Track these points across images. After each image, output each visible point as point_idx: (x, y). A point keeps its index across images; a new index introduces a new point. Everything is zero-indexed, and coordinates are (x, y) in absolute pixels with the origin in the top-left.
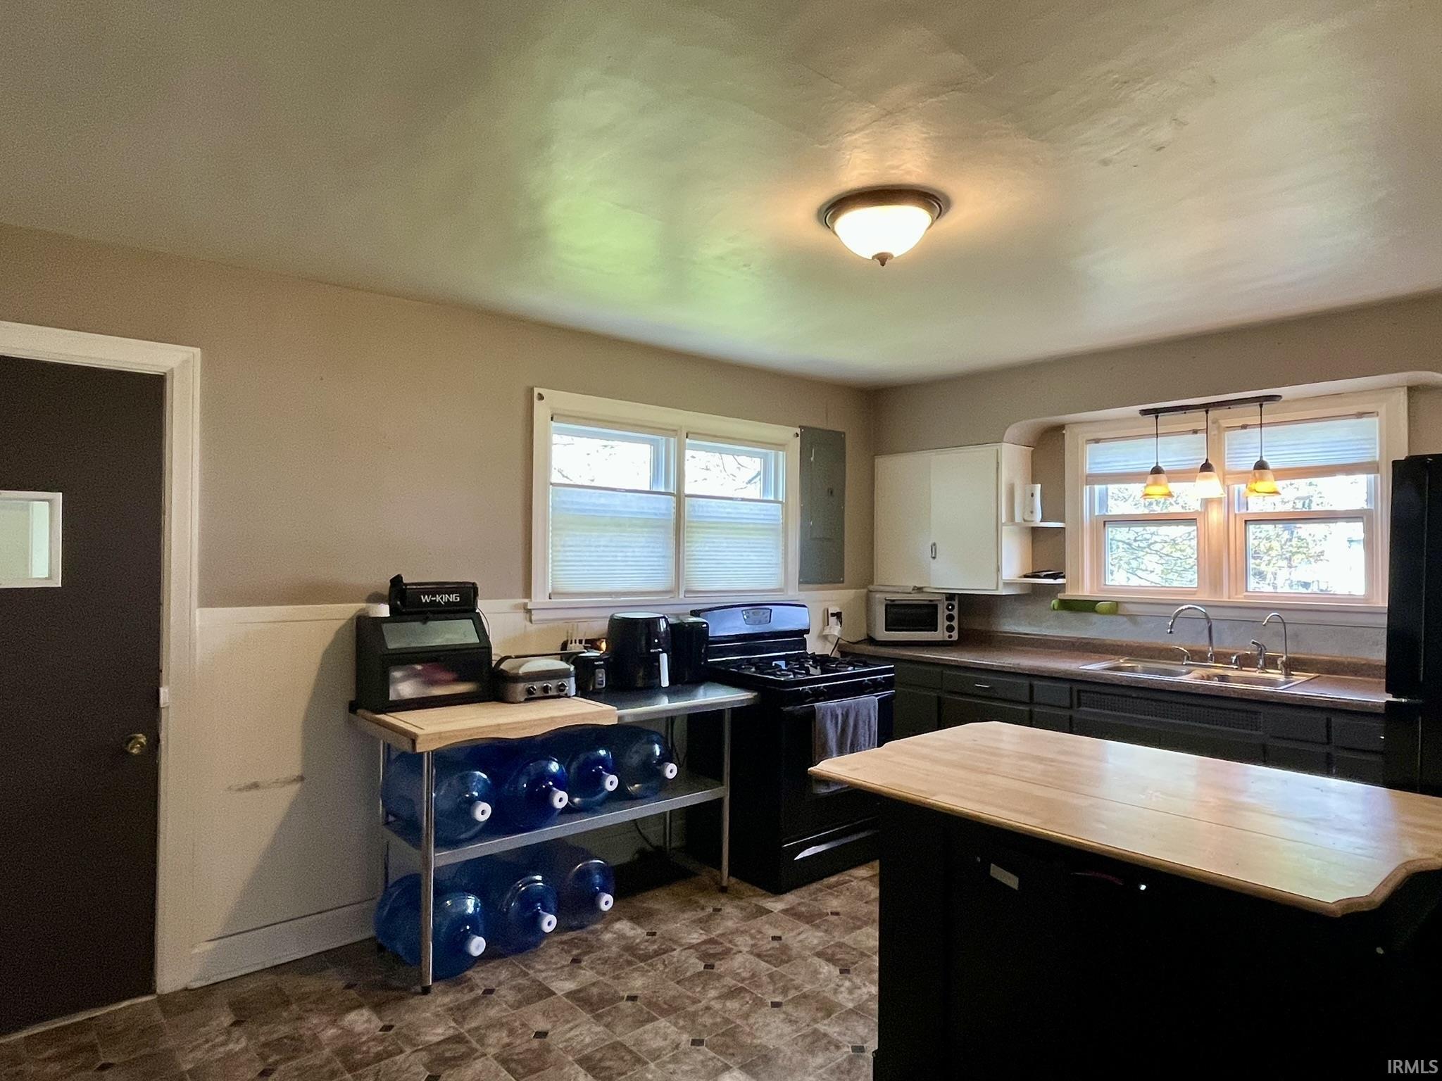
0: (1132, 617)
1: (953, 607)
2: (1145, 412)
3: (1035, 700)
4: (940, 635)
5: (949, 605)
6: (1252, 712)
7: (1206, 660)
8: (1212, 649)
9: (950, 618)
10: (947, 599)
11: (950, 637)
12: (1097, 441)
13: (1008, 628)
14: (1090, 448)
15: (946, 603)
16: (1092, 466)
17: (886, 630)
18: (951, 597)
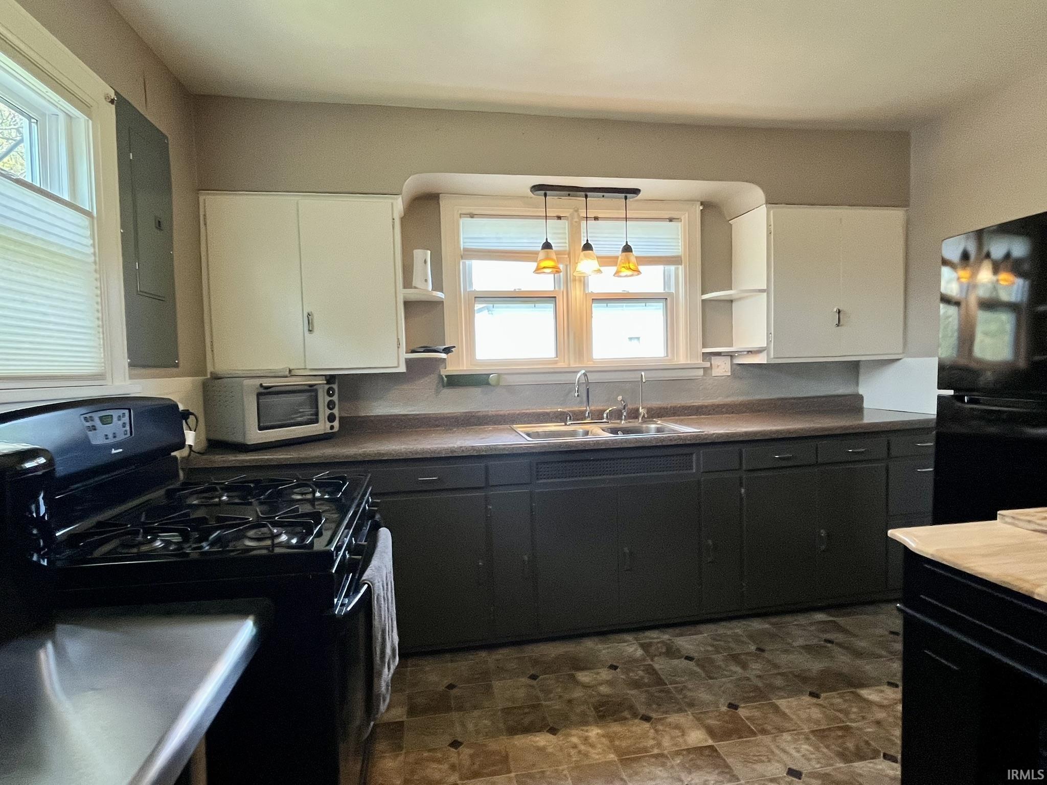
0: (510, 388)
1: (334, 392)
2: (537, 188)
3: (491, 483)
4: (322, 427)
5: (329, 390)
6: (686, 455)
7: (585, 418)
8: (589, 408)
9: (331, 405)
10: (328, 383)
11: (332, 427)
12: (472, 216)
13: (381, 411)
14: (465, 222)
15: (327, 387)
16: (465, 240)
17: (260, 429)
18: (330, 379)
